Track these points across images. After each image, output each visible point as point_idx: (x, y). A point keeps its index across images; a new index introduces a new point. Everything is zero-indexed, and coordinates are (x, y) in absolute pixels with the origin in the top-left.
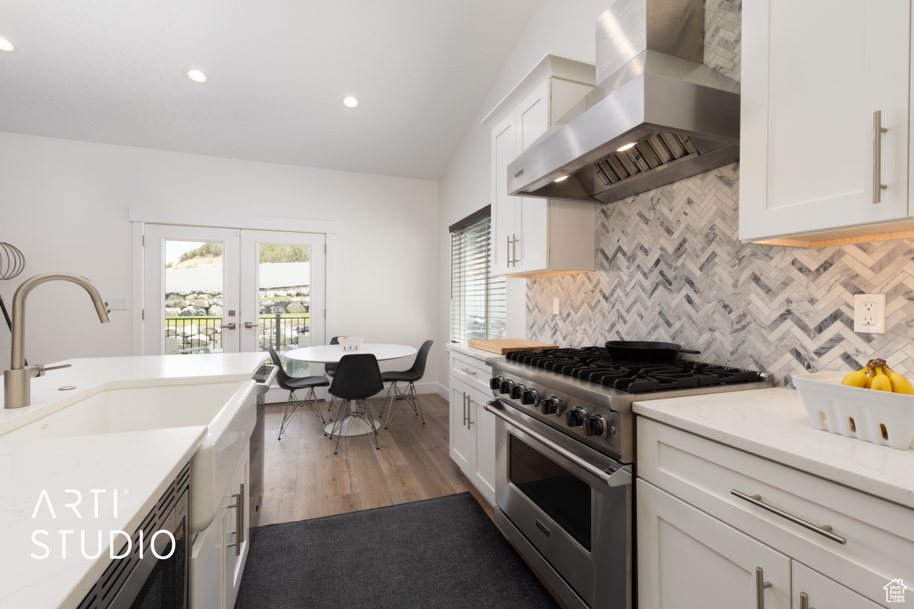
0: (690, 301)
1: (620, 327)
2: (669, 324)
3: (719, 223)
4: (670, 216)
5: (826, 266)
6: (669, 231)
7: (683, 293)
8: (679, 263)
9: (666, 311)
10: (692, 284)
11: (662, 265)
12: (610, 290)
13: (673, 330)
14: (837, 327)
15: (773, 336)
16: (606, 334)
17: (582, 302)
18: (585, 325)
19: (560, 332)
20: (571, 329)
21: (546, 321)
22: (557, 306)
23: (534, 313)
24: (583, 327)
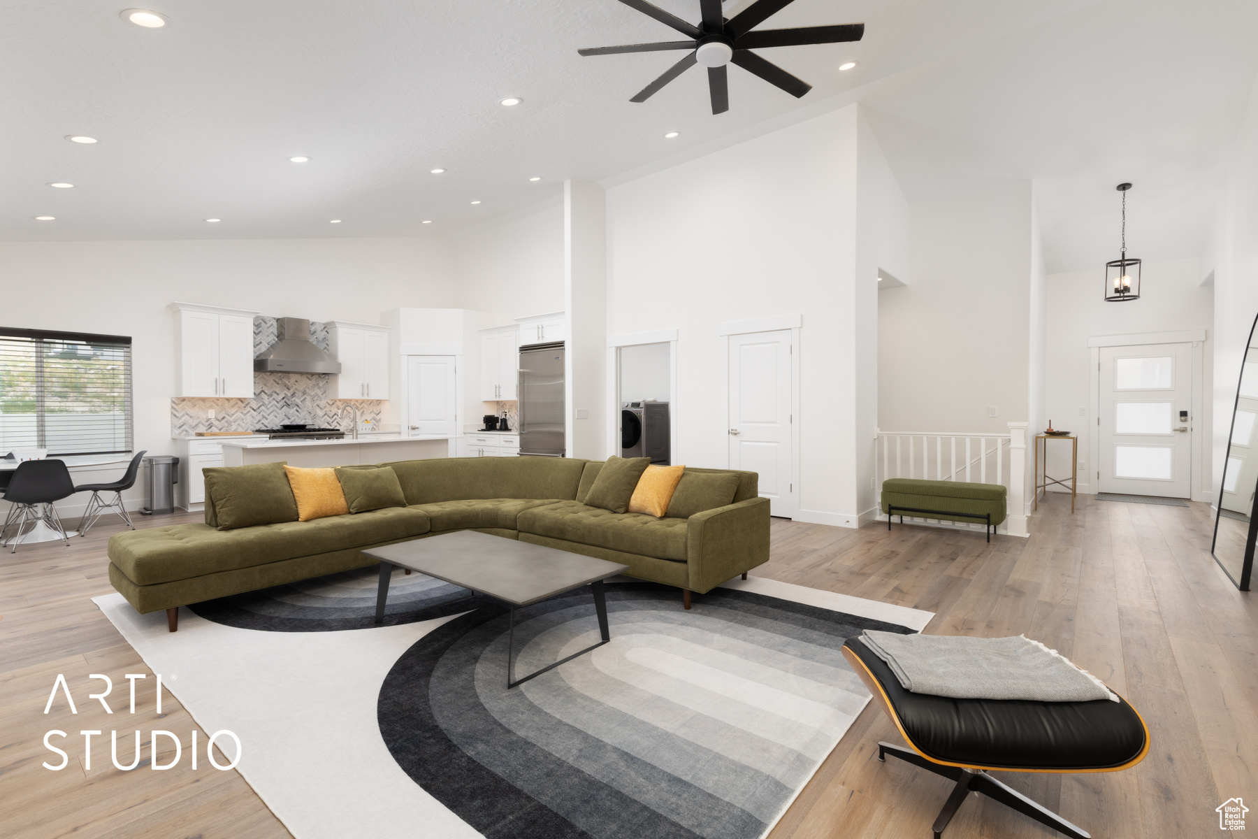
0: (297, 411)
1: (264, 421)
2: (289, 419)
3: (307, 389)
4: (289, 384)
5: (333, 404)
6: (288, 389)
7: (295, 409)
8: (293, 399)
9: (287, 414)
10: (298, 406)
11: (285, 399)
12: (257, 407)
13: (291, 420)
14: (336, 416)
15: (322, 420)
16: (255, 425)
17: (236, 412)
18: (239, 422)
19: (216, 427)
20: (226, 424)
21: (200, 422)
22: (211, 414)
23: (184, 418)
24: (237, 423)
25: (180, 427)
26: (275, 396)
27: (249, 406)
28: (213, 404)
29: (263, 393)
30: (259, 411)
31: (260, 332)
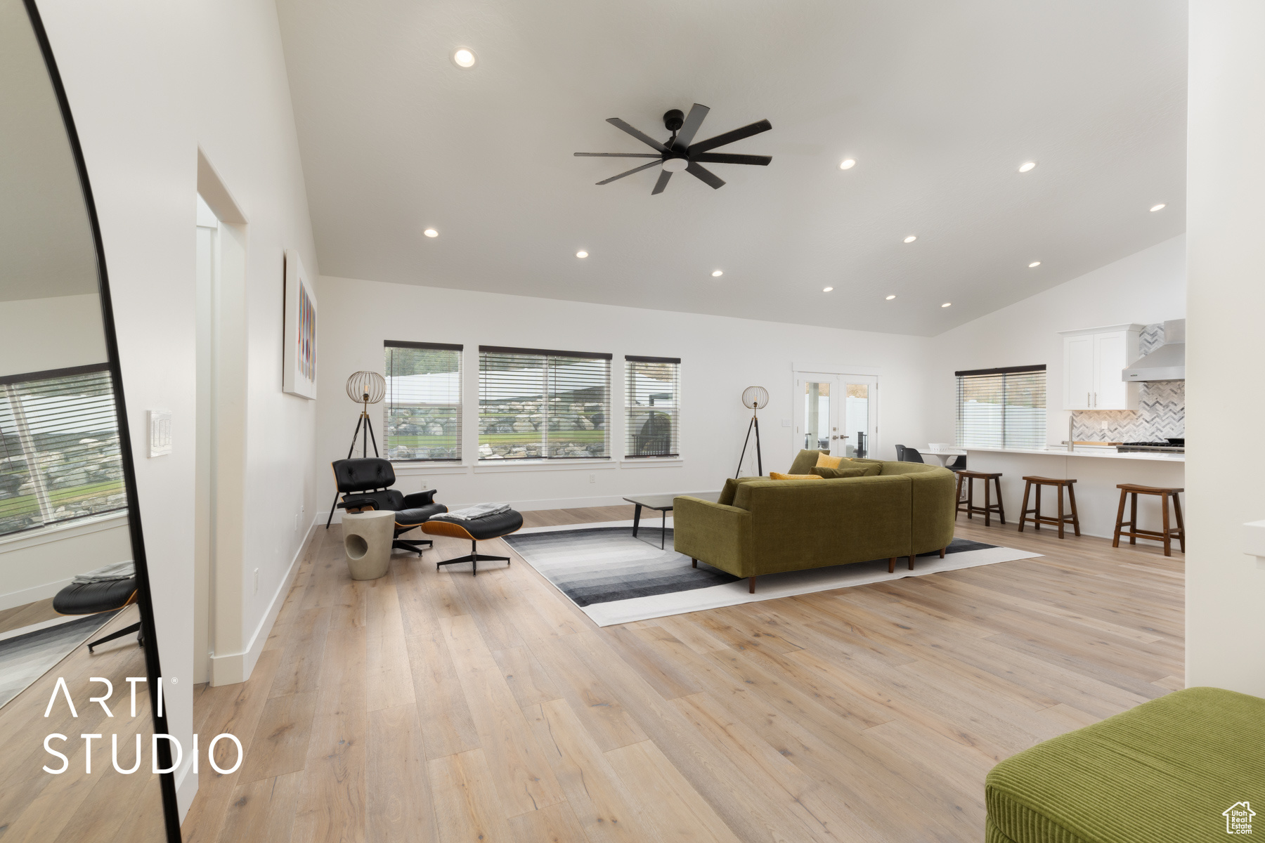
12: (1151, 419)
17: (1129, 423)
18: (1131, 433)
19: (1108, 437)
20: (1118, 435)
21: (1094, 432)
22: (1105, 425)
23: (1081, 428)
24: (1129, 434)
25: (1078, 436)
26: (1172, 407)
27: (1141, 418)
28: (1107, 416)
29: (1157, 404)
30: (1152, 422)
31: (1156, 340)
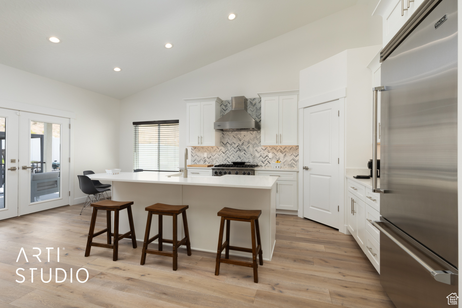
0: (245, 154)
1: (228, 159)
2: (240, 158)
3: (250, 140)
4: (241, 138)
5: (266, 149)
6: (240, 140)
7: (243, 152)
8: (242, 147)
9: (239, 156)
10: (245, 151)
11: (239, 147)
12: (225, 151)
13: (241, 159)
14: (267, 157)
15: (259, 159)
16: (224, 161)
17: (216, 154)
18: (217, 159)
19: (207, 162)
20: (211, 161)
21: (201, 159)
22: (205, 155)
23: (195, 157)
24: (216, 160)
25: (194, 161)
26: (233, 145)
27: (221, 151)
28: (206, 150)
29: (228, 143)
30: (226, 153)
31: (227, 109)
